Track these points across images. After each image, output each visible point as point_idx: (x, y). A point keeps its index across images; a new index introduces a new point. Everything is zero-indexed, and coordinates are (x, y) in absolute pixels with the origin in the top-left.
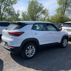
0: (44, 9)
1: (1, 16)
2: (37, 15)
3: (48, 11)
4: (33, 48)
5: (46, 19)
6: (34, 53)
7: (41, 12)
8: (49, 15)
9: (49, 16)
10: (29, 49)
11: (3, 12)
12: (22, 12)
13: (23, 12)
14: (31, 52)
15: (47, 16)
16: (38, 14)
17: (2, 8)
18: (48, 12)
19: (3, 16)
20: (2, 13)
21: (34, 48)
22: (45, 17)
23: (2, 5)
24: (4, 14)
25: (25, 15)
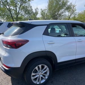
0: (69, 4)
1: (17, 16)
2: (59, 13)
3: (74, 6)
4: (45, 68)
5: (71, 17)
6: (47, 77)
7: (65, 8)
8: (75, 11)
9: (75, 13)
10: (38, 70)
11: (19, 10)
12: (41, 9)
13: (43, 10)
14: (41, 76)
15: (72, 13)
16: (60, 10)
17: (18, 6)
18: (75, 8)
19: (19, 16)
20: (18, 12)
21: (48, 69)
22: (70, 14)
23: (18, 3)
24: (20, 12)
25: (45, 14)
